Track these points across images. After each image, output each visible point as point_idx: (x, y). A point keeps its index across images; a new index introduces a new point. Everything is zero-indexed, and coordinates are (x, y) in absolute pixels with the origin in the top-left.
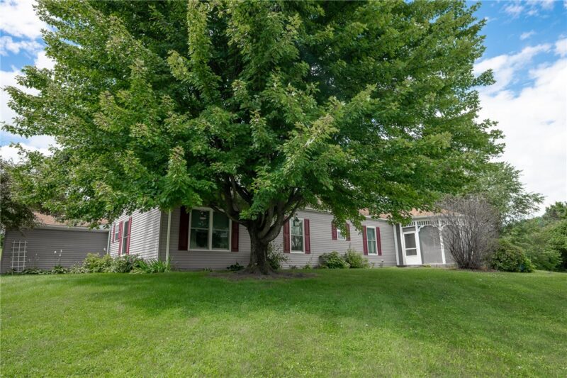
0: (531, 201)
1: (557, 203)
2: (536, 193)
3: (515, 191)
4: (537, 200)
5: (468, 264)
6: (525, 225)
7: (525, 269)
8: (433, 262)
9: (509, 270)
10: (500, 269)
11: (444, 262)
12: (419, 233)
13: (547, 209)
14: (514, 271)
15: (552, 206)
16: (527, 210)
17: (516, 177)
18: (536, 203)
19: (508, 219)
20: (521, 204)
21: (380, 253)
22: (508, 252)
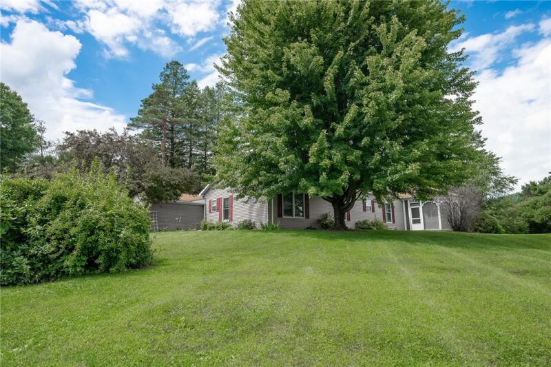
0: (507, 182)
1: (531, 183)
2: (511, 176)
3: (496, 174)
4: (512, 182)
5: (459, 228)
6: (502, 202)
7: (497, 232)
8: (432, 228)
9: (487, 232)
10: (481, 231)
11: (440, 228)
12: (423, 207)
13: (523, 188)
14: (490, 232)
15: (527, 185)
16: (504, 190)
17: (497, 163)
18: (511, 184)
19: (488, 197)
20: (500, 184)
21: (394, 222)
22: (487, 220)
